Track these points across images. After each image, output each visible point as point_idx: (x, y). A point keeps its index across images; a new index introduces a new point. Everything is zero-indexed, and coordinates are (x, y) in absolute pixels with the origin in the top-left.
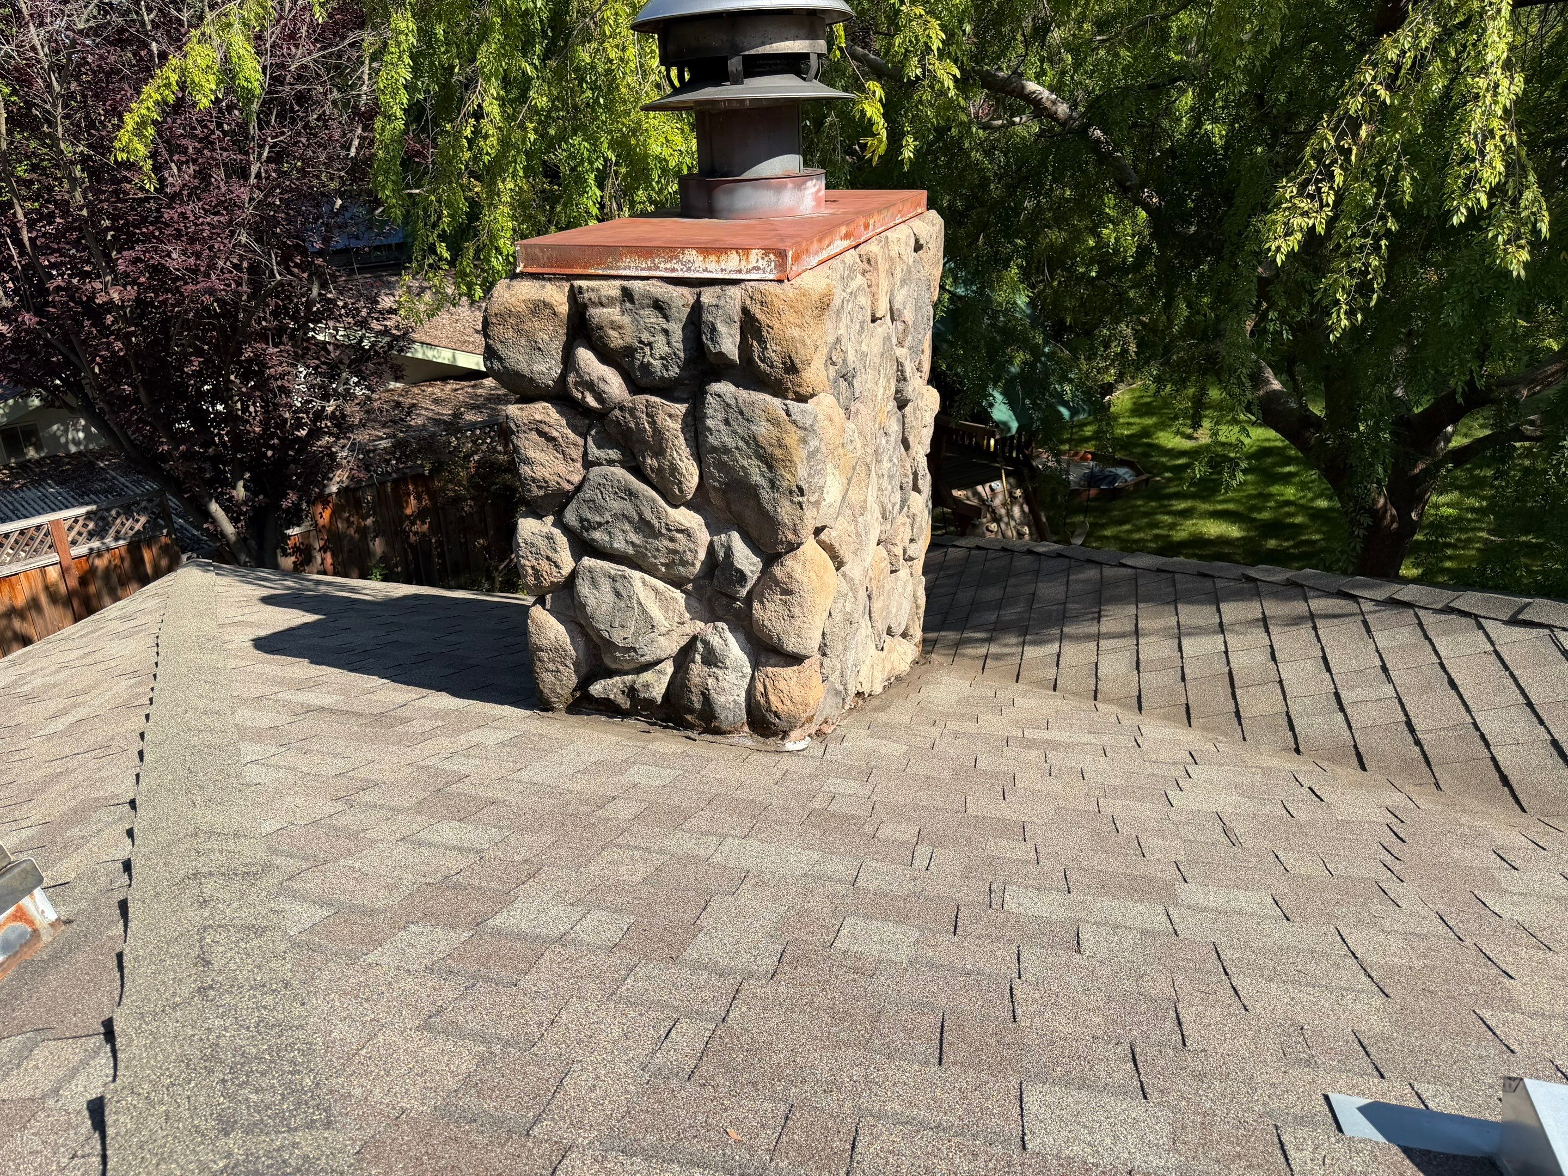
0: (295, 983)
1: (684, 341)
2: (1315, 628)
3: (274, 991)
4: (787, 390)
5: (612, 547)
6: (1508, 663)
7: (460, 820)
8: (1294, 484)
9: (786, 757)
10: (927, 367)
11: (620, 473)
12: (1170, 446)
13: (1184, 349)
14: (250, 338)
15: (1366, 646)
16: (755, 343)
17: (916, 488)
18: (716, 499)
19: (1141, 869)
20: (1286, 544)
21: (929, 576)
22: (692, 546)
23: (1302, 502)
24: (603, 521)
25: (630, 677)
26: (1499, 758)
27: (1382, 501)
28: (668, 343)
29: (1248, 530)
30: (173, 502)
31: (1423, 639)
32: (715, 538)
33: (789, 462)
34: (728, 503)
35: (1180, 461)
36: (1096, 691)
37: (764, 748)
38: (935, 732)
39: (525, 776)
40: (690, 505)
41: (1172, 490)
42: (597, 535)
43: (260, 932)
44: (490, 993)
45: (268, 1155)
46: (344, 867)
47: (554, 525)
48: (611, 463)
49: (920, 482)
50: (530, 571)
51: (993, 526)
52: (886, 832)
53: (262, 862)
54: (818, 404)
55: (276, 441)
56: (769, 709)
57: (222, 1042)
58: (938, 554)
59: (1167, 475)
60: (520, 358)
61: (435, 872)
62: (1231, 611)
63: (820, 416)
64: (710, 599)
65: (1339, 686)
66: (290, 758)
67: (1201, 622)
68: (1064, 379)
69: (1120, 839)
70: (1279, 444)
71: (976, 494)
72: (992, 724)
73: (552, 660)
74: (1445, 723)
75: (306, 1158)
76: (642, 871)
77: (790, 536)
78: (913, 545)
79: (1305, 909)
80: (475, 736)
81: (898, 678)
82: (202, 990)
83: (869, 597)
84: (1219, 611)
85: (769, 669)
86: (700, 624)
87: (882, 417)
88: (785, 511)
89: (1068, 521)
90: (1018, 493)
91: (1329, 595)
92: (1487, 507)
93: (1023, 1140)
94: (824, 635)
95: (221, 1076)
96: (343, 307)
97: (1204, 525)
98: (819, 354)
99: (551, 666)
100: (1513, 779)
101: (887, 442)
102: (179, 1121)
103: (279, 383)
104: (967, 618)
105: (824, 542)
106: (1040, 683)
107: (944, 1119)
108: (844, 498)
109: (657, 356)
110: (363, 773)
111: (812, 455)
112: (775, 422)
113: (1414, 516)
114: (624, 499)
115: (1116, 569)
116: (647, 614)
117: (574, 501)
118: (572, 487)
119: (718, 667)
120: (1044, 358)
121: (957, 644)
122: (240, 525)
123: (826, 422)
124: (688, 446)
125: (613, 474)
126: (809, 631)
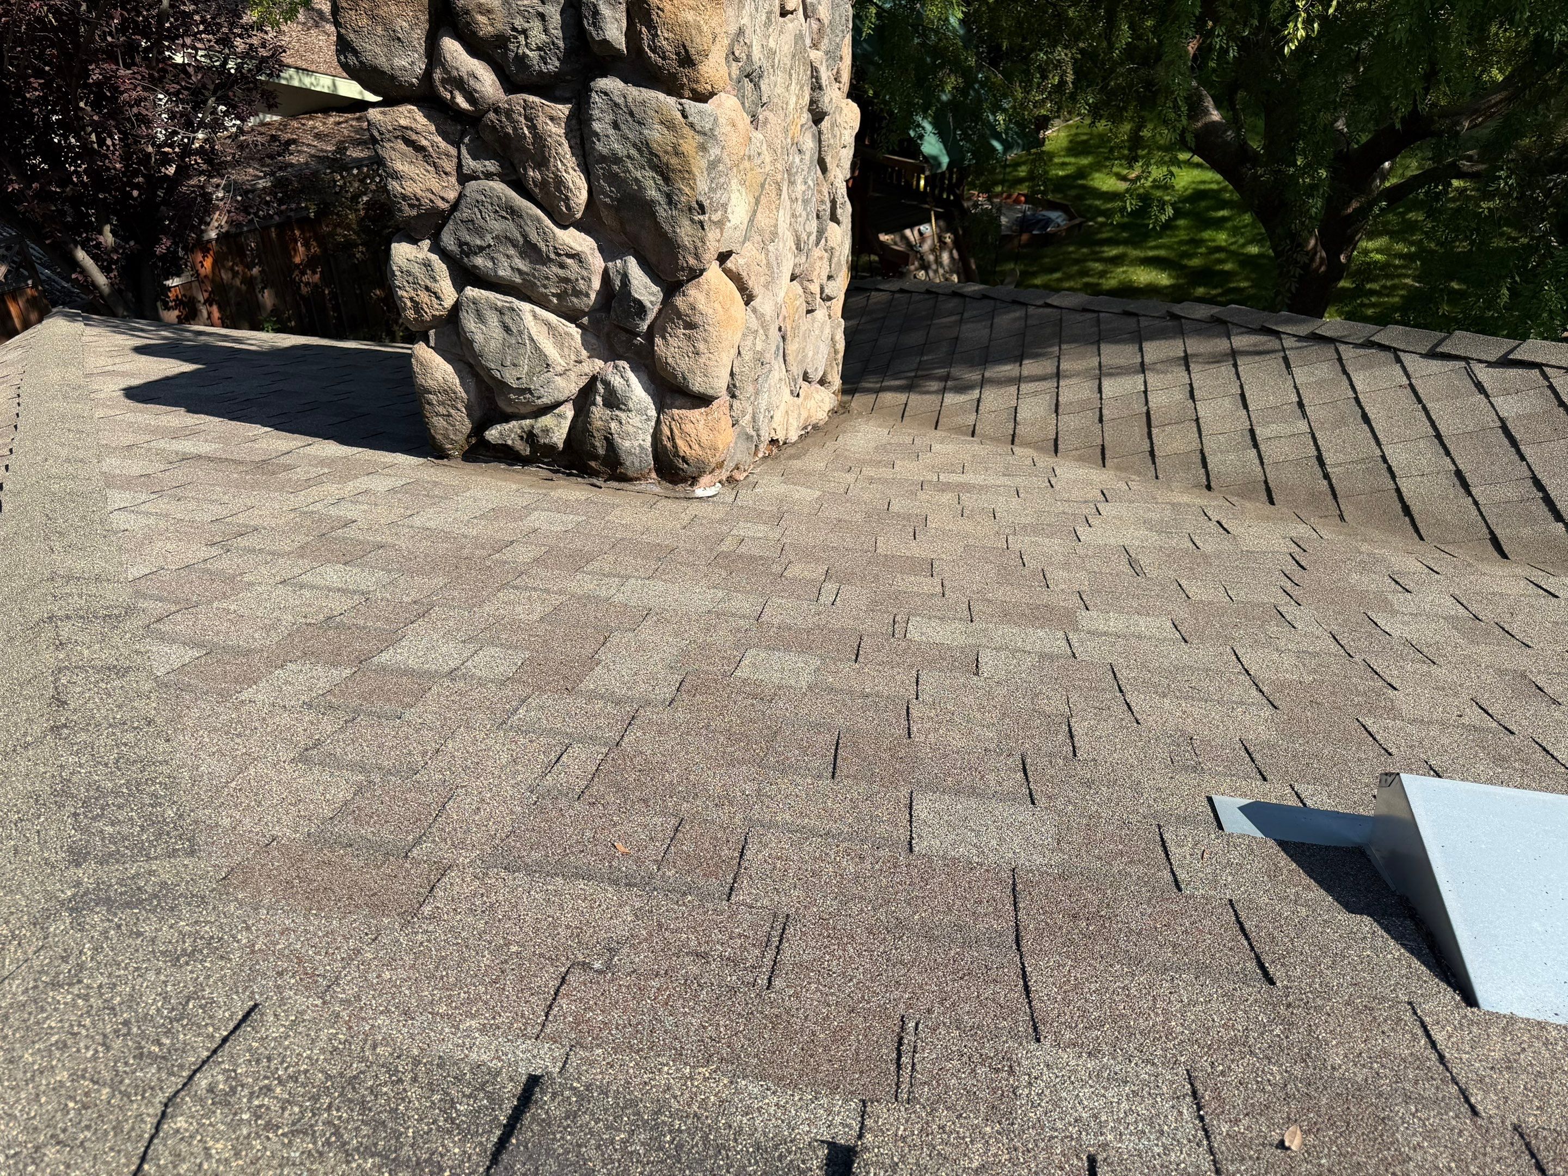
0: (159, 720)
2: (1235, 365)
3: (135, 728)
4: (682, 86)
5: (496, 275)
6: (1421, 396)
7: (345, 564)
8: (1226, 229)
9: (696, 503)
10: (846, 76)
11: (499, 187)
12: (1105, 188)
13: (1122, 75)
14: (94, 57)
15: (1284, 382)
16: (644, 29)
17: (834, 218)
18: (608, 219)
19: (1045, 598)
20: (1214, 292)
21: (851, 323)
22: (585, 274)
23: (1233, 248)
24: (484, 244)
25: (528, 422)
26: (1403, 489)
27: (1312, 242)
28: (546, 31)
29: (1178, 277)
30: (35, 251)
31: (1341, 374)
32: (610, 264)
33: (687, 173)
34: (622, 224)
35: (1112, 205)
36: (1013, 436)
37: (672, 494)
38: (850, 478)
39: (417, 521)
40: (581, 226)
41: (1105, 235)
42: (479, 261)
43: (122, 672)
44: (372, 726)
45: (121, 882)
46: (218, 609)
47: (430, 250)
48: (489, 176)
49: (839, 211)
50: (409, 304)
51: (921, 274)
52: (795, 571)
53: (125, 604)
54: (719, 106)
55: (141, 179)
56: (676, 454)
57: (75, 779)
58: (859, 300)
59: (1101, 219)
60: (378, 50)
61: (317, 613)
62: (1154, 350)
63: (722, 120)
65: (1254, 422)
66: (162, 505)
67: (1122, 362)
68: (996, 108)
69: (1026, 572)
70: (1217, 186)
71: (905, 238)
72: (907, 469)
73: (442, 403)
74: (1354, 456)
75: (163, 884)
76: (539, 610)
77: (692, 261)
78: (831, 283)
79: (1203, 632)
80: (363, 483)
81: (815, 427)
82: (55, 729)
83: (784, 338)
84: (1141, 350)
85: (675, 411)
86: (599, 363)
87: (795, 130)
88: (685, 232)
89: (998, 269)
90: (948, 237)
91: (1253, 331)
92: (1415, 253)
93: (910, 843)
94: (732, 374)
95: (73, 810)
96: (202, 22)
97: (1134, 272)
99: (441, 410)
100: (1415, 510)
101: (801, 160)
102: (28, 854)
103: (135, 110)
104: (888, 365)
105: (730, 271)
106: (958, 430)
107: (834, 827)
108: (751, 220)
109: (534, 47)
110: (241, 519)
111: (713, 165)
112: (669, 125)
113: (1343, 258)
114: (506, 218)
115: (1041, 310)
116: (541, 351)
117: (451, 222)
118: (447, 205)
119: (620, 409)
120: (976, 86)
121: (877, 391)
122: (112, 275)
123: (729, 128)
124: (573, 154)
125: (491, 188)
126: (716, 369)
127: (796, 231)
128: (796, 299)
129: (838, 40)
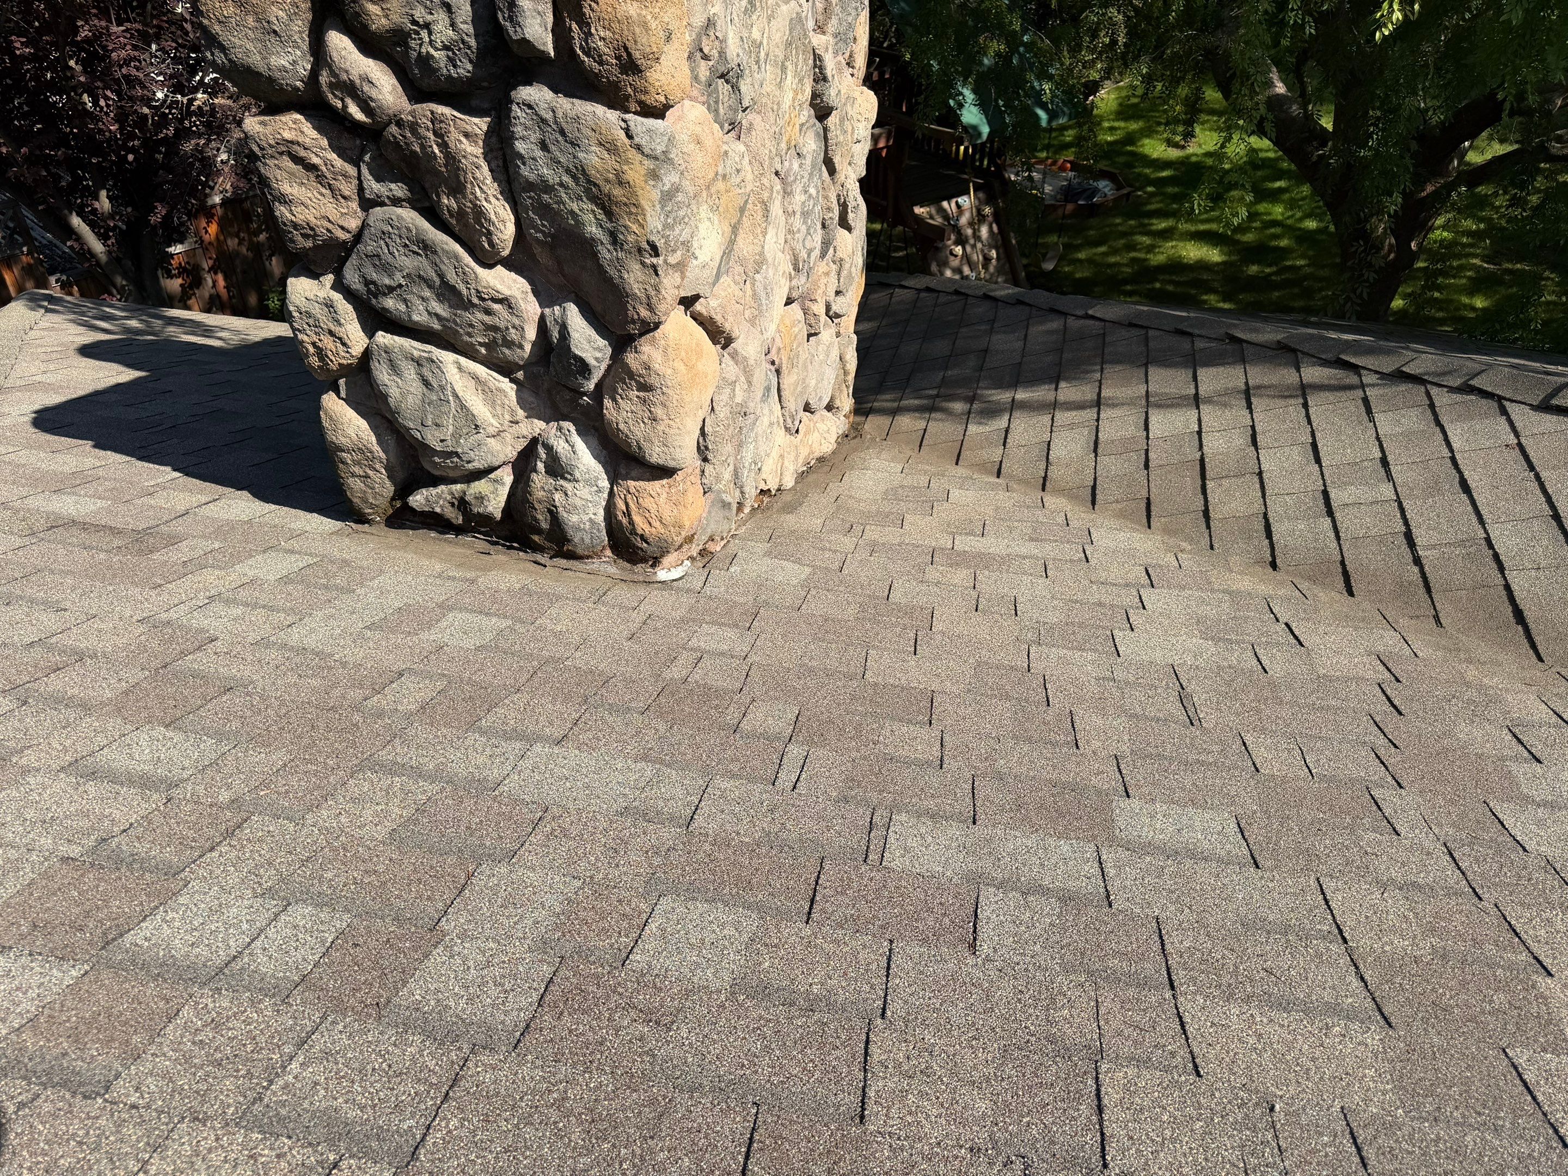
1: (475, 21)
2: (1305, 406)
4: (627, 98)
5: (410, 320)
6: (1534, 460)
7: (170, 724)
8: (1283, 202)
9: (657, 590)
10: (861, 61)
11: (409, 216)
12: (1155, 155)
13: (1180, 42)
15: (1364, 431)
16: (574, 26)
17: (844, 223)
18: (543, 257)
19: (1072, 770)
20: (1268, 270)
21: (870, 325)
22: (516, 321)
23: (1289, 222)
24: (393, 284)
25: (459, 487)
26: (1514, 587)
27: (1382, 229)
28: (453, 25)
29: (1230, 254)
31: (1433, 425)
32: (547, 311)
33: (634, 207)
34: (559, 263)
35: (1165, 174)
36: (1045, 478)
37: (629, 577)
38: (849, 543)
39: (294, 636)
40: (510, 264)
41: (1153, 207)
42: (390, 303)
47: (333, 287)
48: (396, 202)
49: (851, 216)
50: (311, 350)
51: (958, 250)
52: (754, 719)
54: (680, 118)
55: (137, 143)
56: (633, 532)
58: (880, 296)
59: (1150, 189)
60: (250, 46)
62: (1211, 379)
63: (682, 138)
64: (549, 391)
65: (1328, 482)
67: (1172, 390)
68: (1043, 75)
70: (1271, 155)
71: (941, 211)
72: (918, 529)
73: (358, 463)
74: (1451, 536)
76: (394, 816)
77: (644, 313)
78: (840, 299)
79: (1278, 844)
80: (255, 566)
81: (821, 460)
83: (778, 372)
84: (1195, 378)
85: (631, 483)
86: (538, 426)
87: (793, 131)
88: (634, 278)
89: (1040, 241)
90: (987, 210)
91: (1326, 363)
92: (1484, 231)
94: (703, 432)
97: (1184, 247)
98: (675, 43)
99: (357, 470)
100: (1529, 615)
101: (801, 166)
103: (124, 71)
104: (908, 379)
105: (699, 315)
106: (982, 467)
108: (727, 252)
109: (439, 45)
111: (668, 196)
112: (610, 147)
113: (1413, 245)
114: (418, 254)
115: (1082, 321)
116: (468, 410)
117: (354, 256)
118: (348, 236)
119: (566, 479)
120: (1022, 49)
121: (894, 412)
122: (109, 242)
123: (692, 146)
124: (495, 179)
125: (400, 218)
126: (678, 437)
127: (793, 250)
128: (793, 326)
129: (850, 19)
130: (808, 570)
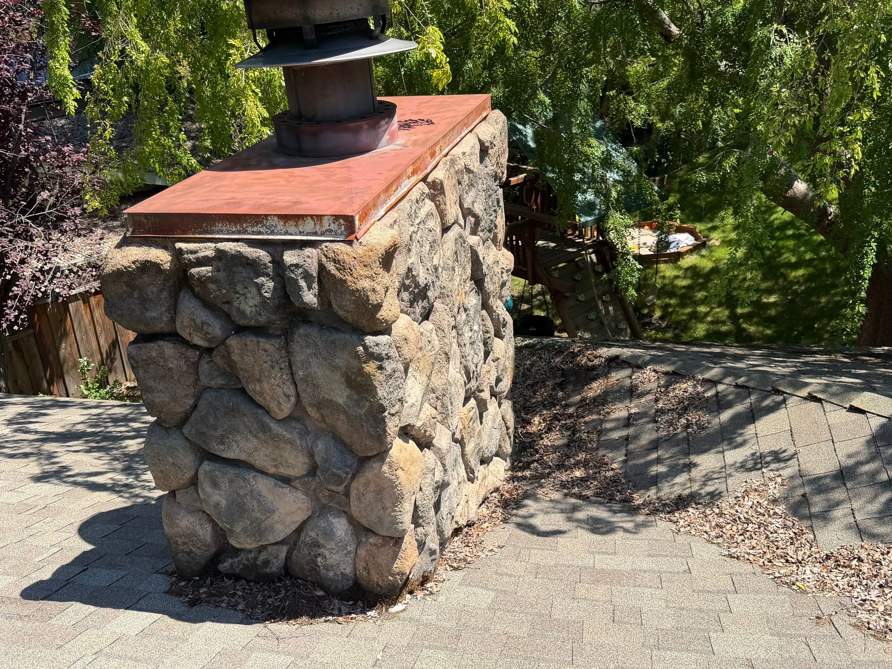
1: (274, 292)
4: (364, 326)
5: (227, 454)
9: (388, 623)
10: (501, 236)
11: (228, 394)
16: (332, 293)
17: (498, 335)
18: (313, 413)
24: (217, 434)
33: (370, 386)
34: (323, 416)
40: (292, 417)
42: (214, 445)
48: (220, 386)
56: (371, 580)
64: (314, 491)
78: (499, 384)
87: (460, 300)
94: (415, 507)
98: (390, 291)
101: (467, 316)
108: (426, 389)
109: (251, 305)
111: (389, 376)
112: (355, 356)
126: (400, 517)
127: (466, 369)
128: (470, 413)
130: (492, 594)
